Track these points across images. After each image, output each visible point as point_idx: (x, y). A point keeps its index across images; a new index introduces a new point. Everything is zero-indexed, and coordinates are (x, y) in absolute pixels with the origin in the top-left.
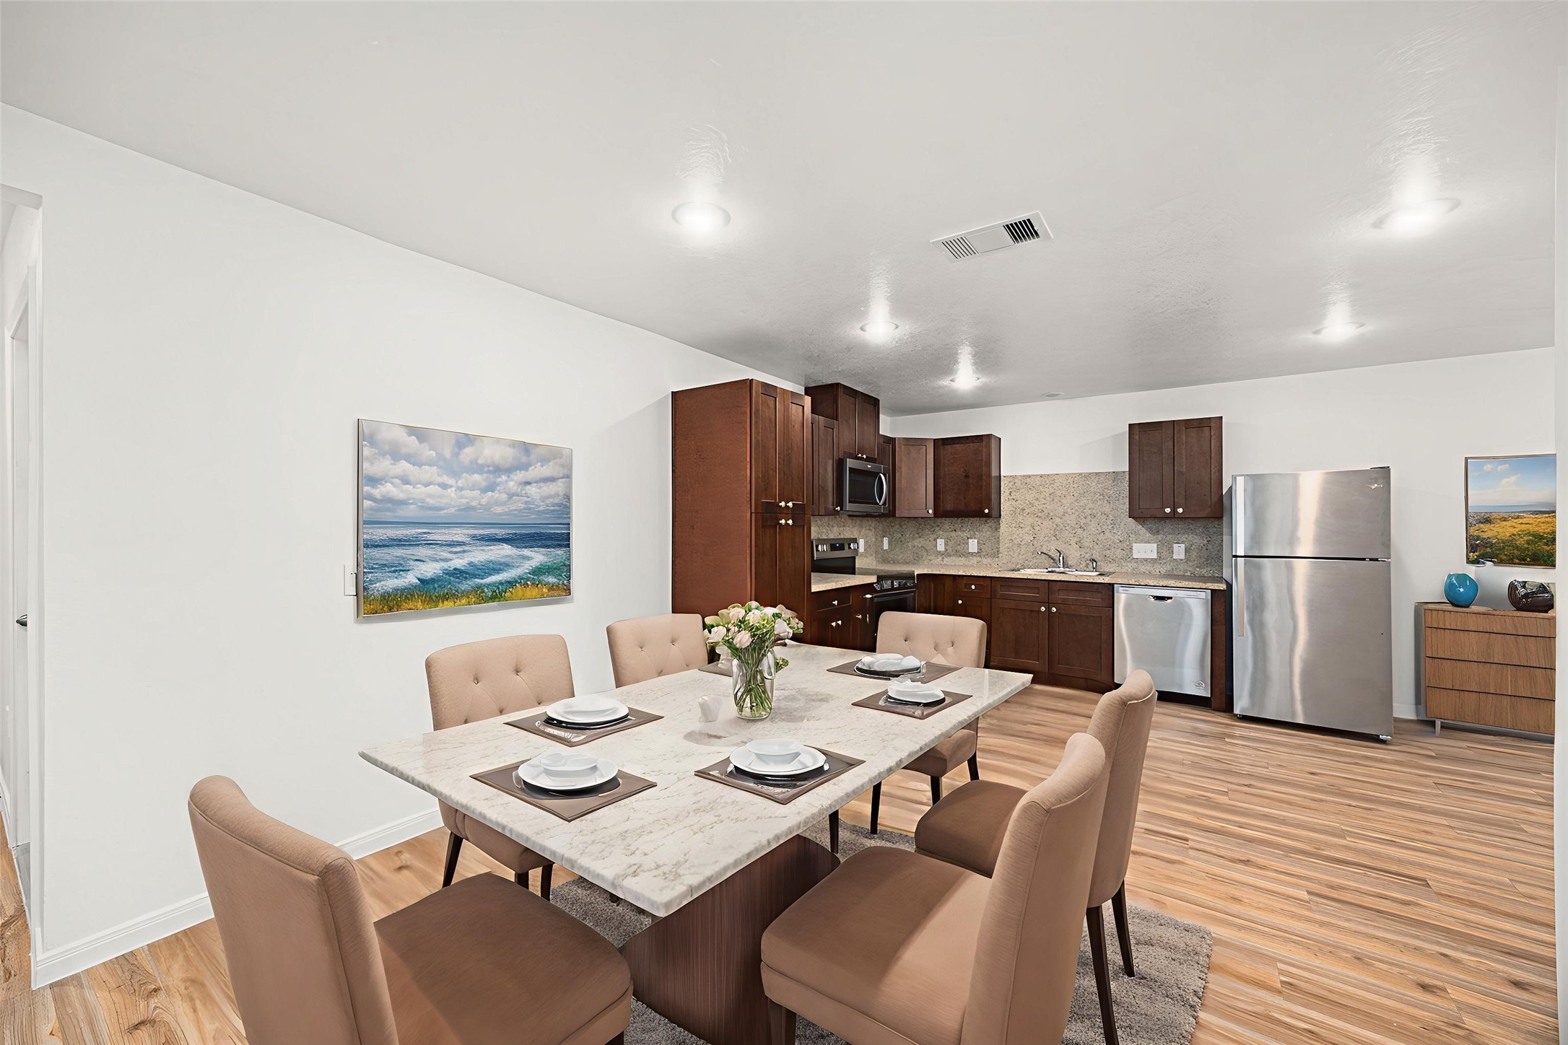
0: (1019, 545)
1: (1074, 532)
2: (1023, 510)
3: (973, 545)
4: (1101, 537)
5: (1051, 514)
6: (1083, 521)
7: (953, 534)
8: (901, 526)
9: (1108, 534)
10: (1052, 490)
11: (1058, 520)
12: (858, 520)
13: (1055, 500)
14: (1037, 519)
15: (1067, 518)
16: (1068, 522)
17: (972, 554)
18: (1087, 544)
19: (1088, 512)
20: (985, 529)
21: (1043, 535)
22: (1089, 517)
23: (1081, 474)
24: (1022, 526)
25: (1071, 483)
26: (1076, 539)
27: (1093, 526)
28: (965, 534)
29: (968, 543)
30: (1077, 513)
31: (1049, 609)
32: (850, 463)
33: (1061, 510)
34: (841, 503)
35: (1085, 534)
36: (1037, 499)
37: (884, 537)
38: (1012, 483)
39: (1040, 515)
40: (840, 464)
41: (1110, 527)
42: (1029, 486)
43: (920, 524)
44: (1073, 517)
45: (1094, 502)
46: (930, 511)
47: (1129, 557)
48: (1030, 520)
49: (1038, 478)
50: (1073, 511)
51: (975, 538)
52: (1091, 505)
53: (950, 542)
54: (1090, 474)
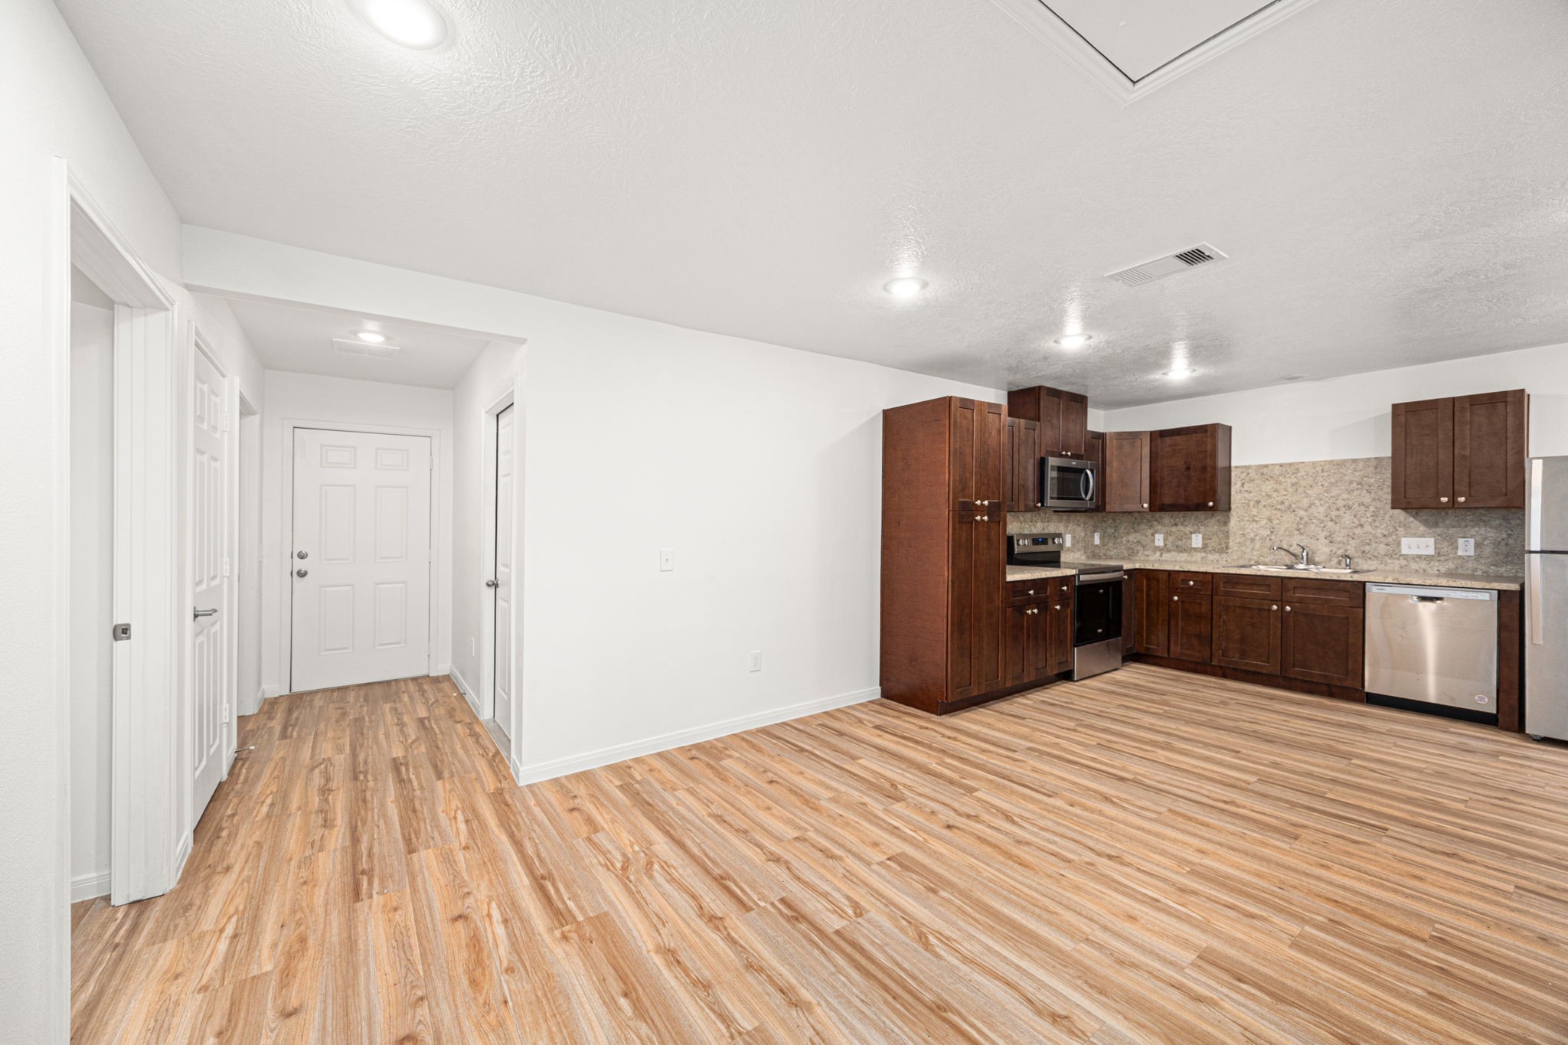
0: (1252, 540)
1: (1322, 525)
2: (1258, 502)
3: (1197, 541)
4: (1358, 531)
5: (1293, 506)
6: (1334, 513)
7: (1174, 529)
8: (1114, 520)
9: (1368, 528)
10: (1294, 480)
11: (1302, 513)
12: (1065, 516)
13: (1299, 491)
14: (1275, 512)
15: (1313, 510)
16: (1316, 514)
17: (1195, 549)
18: (1339, 539)
19: (1340, 503)
20: (1213, 524)
21: (1283, 529)
22: (1343, 510)
23: (1332, 461)
24: (1257, 519)
25: (1320, 471)
26: (1325, 533)
27: (1347, 518)
28: (1189, 529)
29: (1190, 538)
30: (1327, 505)
31: (1281, 608)
32: (1053, 461)
33: (1305, 502)
34: (1042, 500)
35: (1337, 528)
36: (1276, 491)
37: (1095, 532)
38: (1245, 474)
39: (1279, 507)
40: (1042, 463)
41: (1370, 519)
42: (1267, 477)
43: (1136, 519)
44: (1322, 509)
45: (1350, 492)
46: (1146, 505)
47: (1395, 553)
48: (1266, 513)
49: (1278, 467)
50: (1322, 502)
51: (1199, 533)
52: (1345, 496)
53: (1170, 538)
54: (1345, 461)
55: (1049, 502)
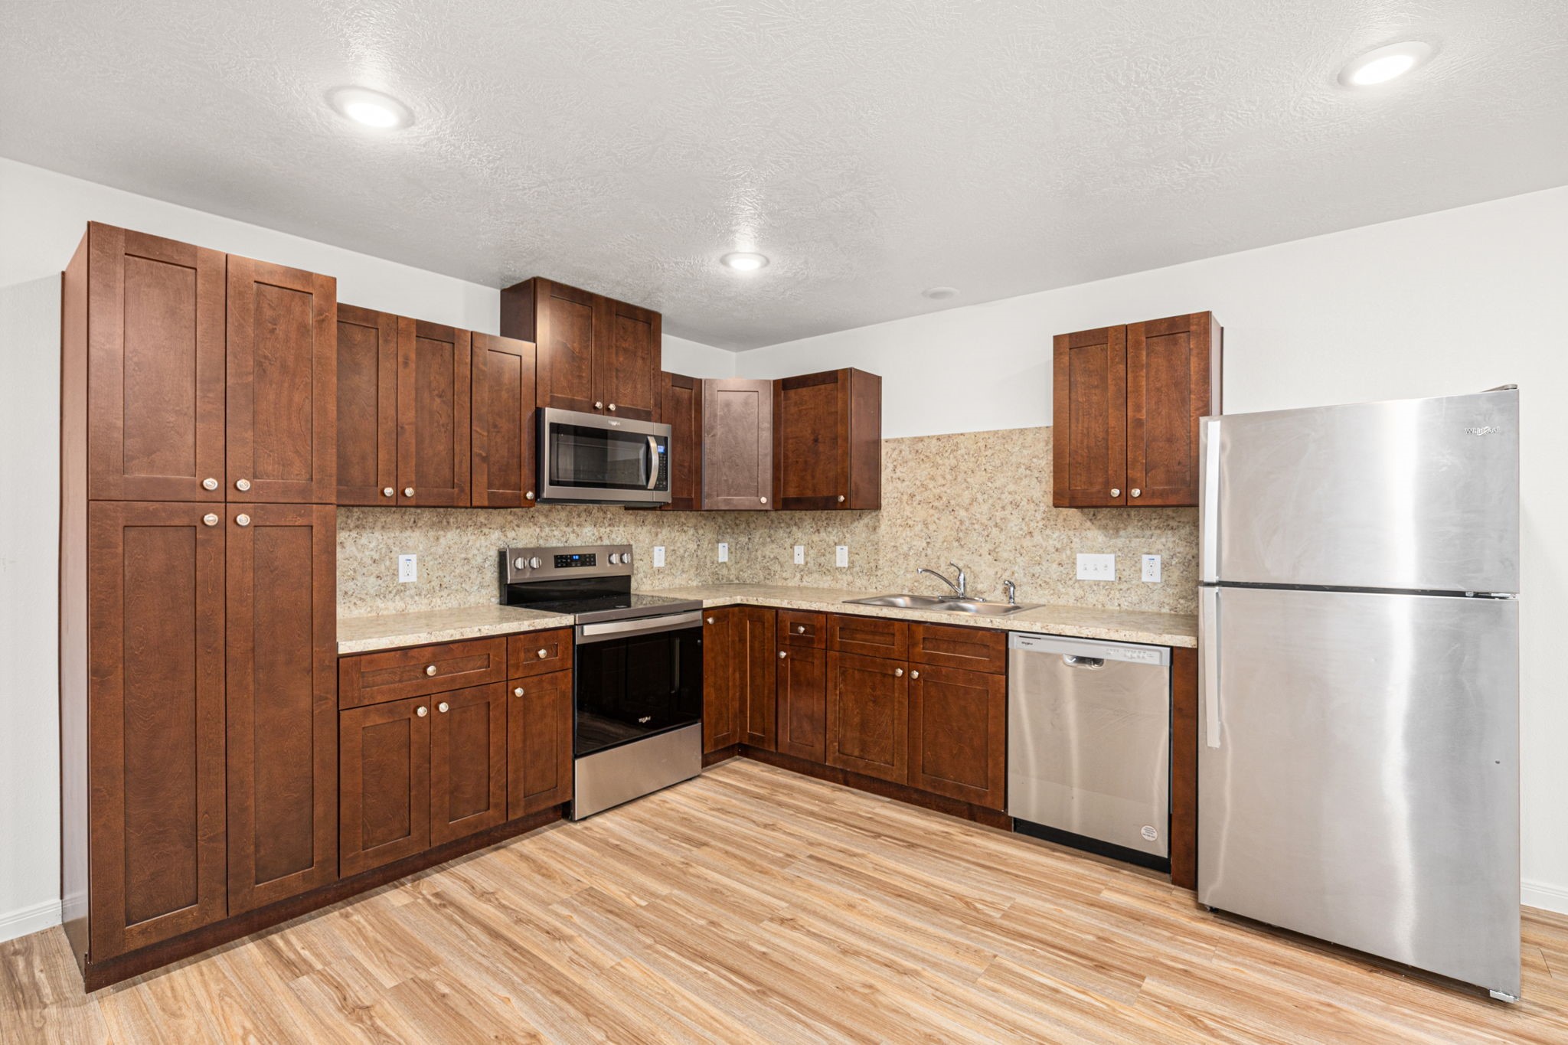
0: (906, 556)
1: (986, 533)
2: (912, 496)
3: (842, 556)
4: (1027, 542)
5: (953, 502)
6: (999, 514)
7: (816, 538)
8: (748, 524)
9: (1038, 538)
10: (953, 462)
11: (962, 513)
13: (959, 479)
14: (932, 511)
15: (975, 508)
16: (978, 516)
17: (840, 569)
18: (1005, 555)
19: (1007, 498)
20: (860, 527)
21: (941, 539)
22: (1009, 508)
23: (996, 432)
24: (911, 522)
25: (983, 448)
26: (989, 546)
27: (1014, 524)
28: (833, 538)
29: (834, 553)
30: (990, 501)
31: (907, 673)
32: (551, 415)
33: (967, 496)
34: (538, 489)
35: (1003, 538)
36: (933, 478)
37: (718, 542)
38: (896, 452)
39: (936, 504)
40: (538, 414)
41: (1040, 525)
42: (922, 457)
44: (985, 508)
45: (1017, 480)
46: (764, 500)
47: (1068, 578)
48: (921, 513)
49: (934, 441)
50: (986, 496)
51: (845, 544)
52: (1011, 487)
53: (811, 552)
54: (1011, 431)
55: (548, 491)
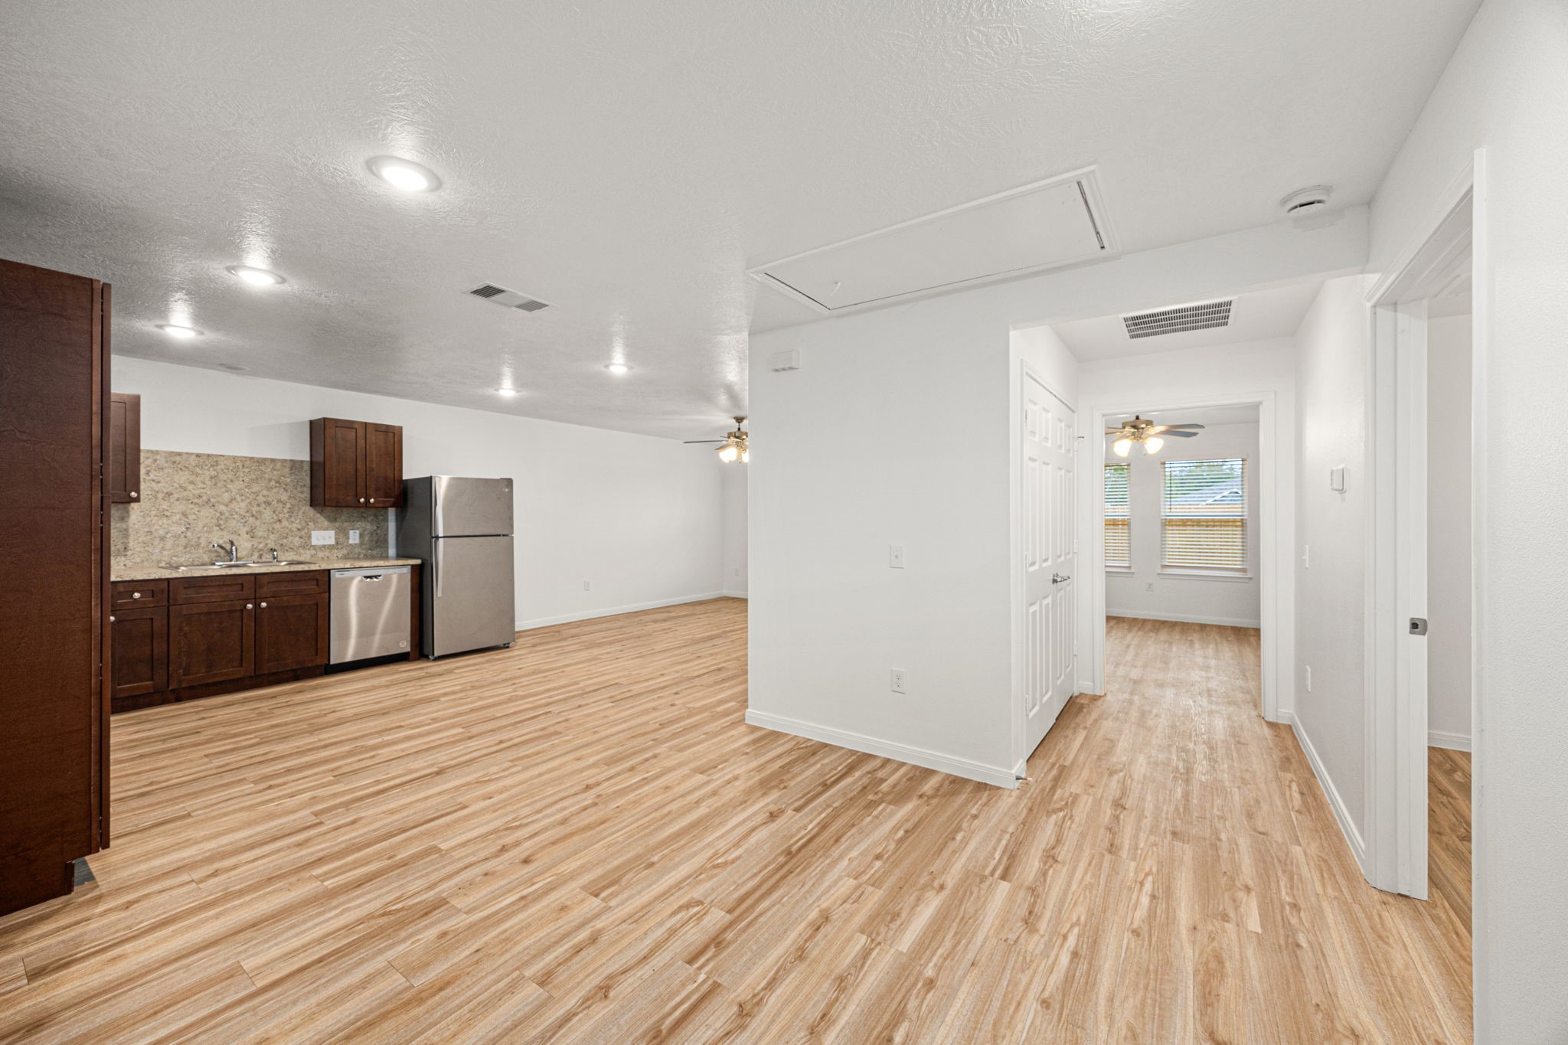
0: (162, 539)
1: (244, 520)
2: (169, 494)
4: (277, 526)
5: (213, 500)
6: (255, 509)
9: (285, 523)
10: (213, 473)
11: (222, 508)
13: (219, 485)
14: (192, 506)
15: (234, 505)
16: (237, 510)
18: (260, 534)
19: (261, 499)
21: (201, 525)
22: (263, 506)
23: (252, 458)
24: (166, 513)
25: (241, 467)
26: (250, 529)
27: (267, 514)
30: (248, 501)
33: (226, 497)
35: (258, 523)
36: (192, 483)
39: (196, 501)
41: (287, 515)
42: (179, 465)
44: (243, 505)
45: (269, 489)
47: (306, 545)
48: (179, 507)
49: (192, 457)
50: (243, 498)
52: (265, 492)
54: (260, 458)
